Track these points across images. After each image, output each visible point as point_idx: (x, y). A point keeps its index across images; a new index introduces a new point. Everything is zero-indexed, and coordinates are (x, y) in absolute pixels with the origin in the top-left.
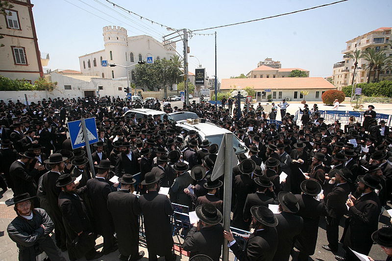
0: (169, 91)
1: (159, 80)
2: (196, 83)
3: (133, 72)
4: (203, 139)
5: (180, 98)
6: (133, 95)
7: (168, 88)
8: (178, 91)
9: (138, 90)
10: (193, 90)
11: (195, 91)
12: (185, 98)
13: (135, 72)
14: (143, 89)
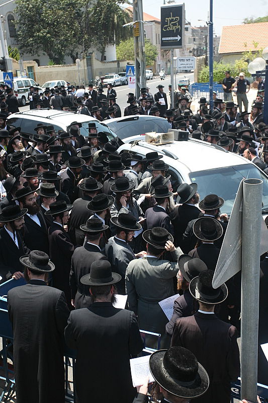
0: (97, 64)
1: (75, 35)
2: (163, 44)
3: (10, 18)
4: (186, 180)
5: (124, 78)
6: (16, 76)
7: (96, 55)
8: (118, 62)
9: (27, 64)
10: (153, 59)
11: (159, 61)
12: (138, 80)
13: (17, 18)
14: (37, 61)
